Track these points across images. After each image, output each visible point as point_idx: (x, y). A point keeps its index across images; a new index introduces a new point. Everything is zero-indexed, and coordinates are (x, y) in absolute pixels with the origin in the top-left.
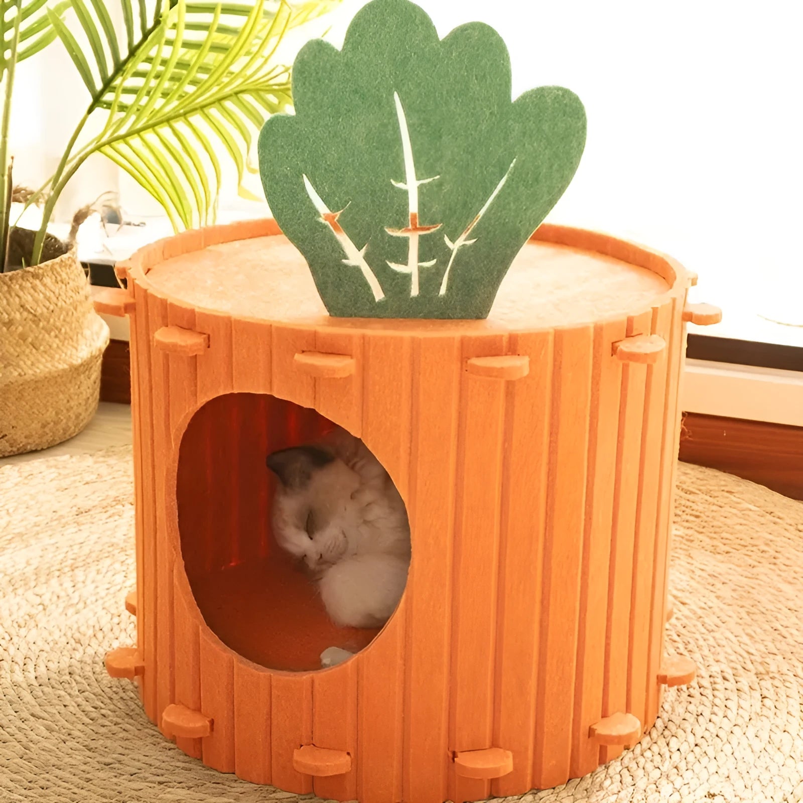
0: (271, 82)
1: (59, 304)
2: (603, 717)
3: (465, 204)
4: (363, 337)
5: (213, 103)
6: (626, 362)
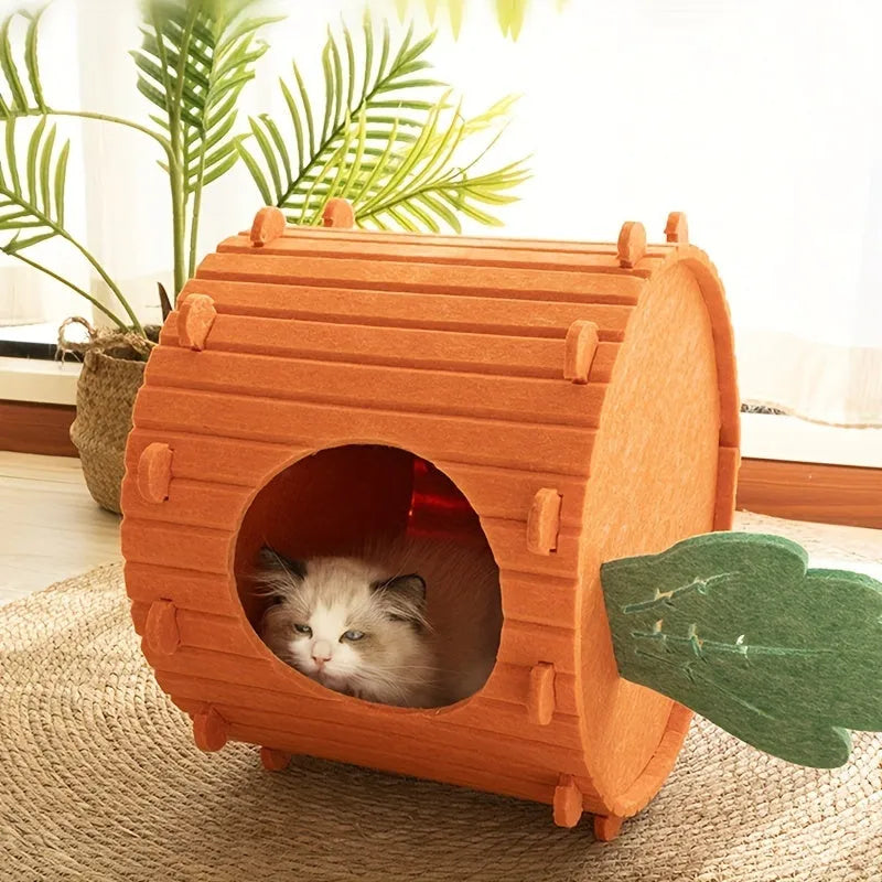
0: (452, 181)
5: (400, 201)
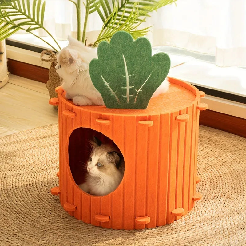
2: (175, 209)
3: (140, 81)
4: (113, 116)
6: (179, 122)
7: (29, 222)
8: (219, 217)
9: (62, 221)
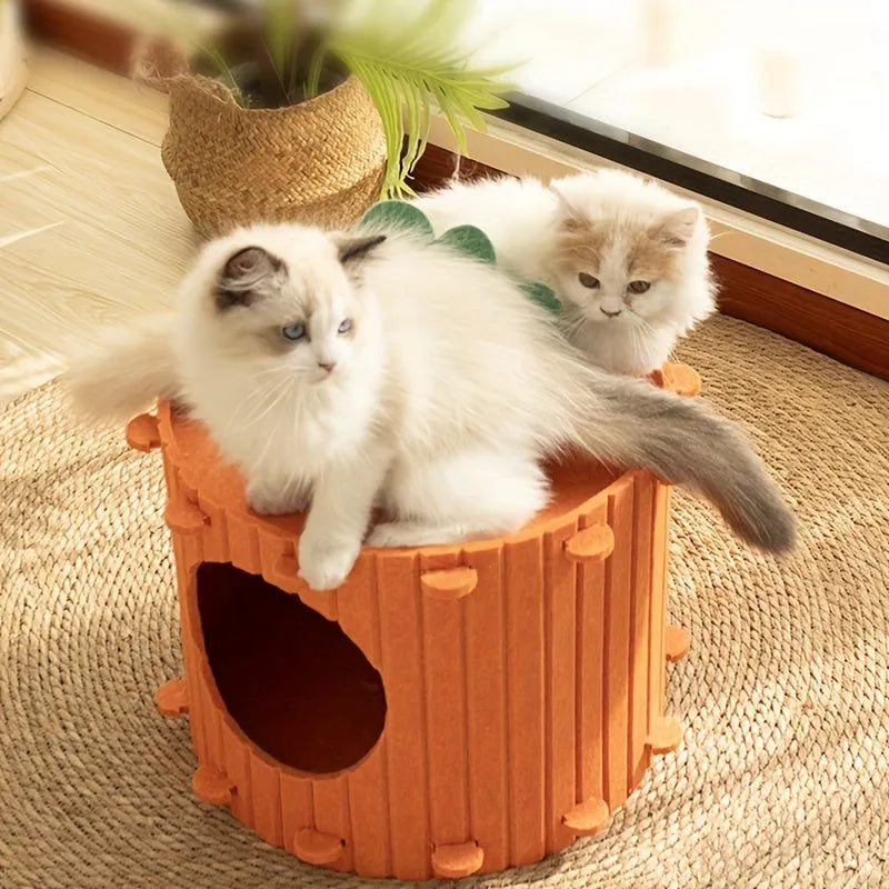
1: (333, 132)
7: (108, 858)
8: (770, 810)
9: (223, 847)
